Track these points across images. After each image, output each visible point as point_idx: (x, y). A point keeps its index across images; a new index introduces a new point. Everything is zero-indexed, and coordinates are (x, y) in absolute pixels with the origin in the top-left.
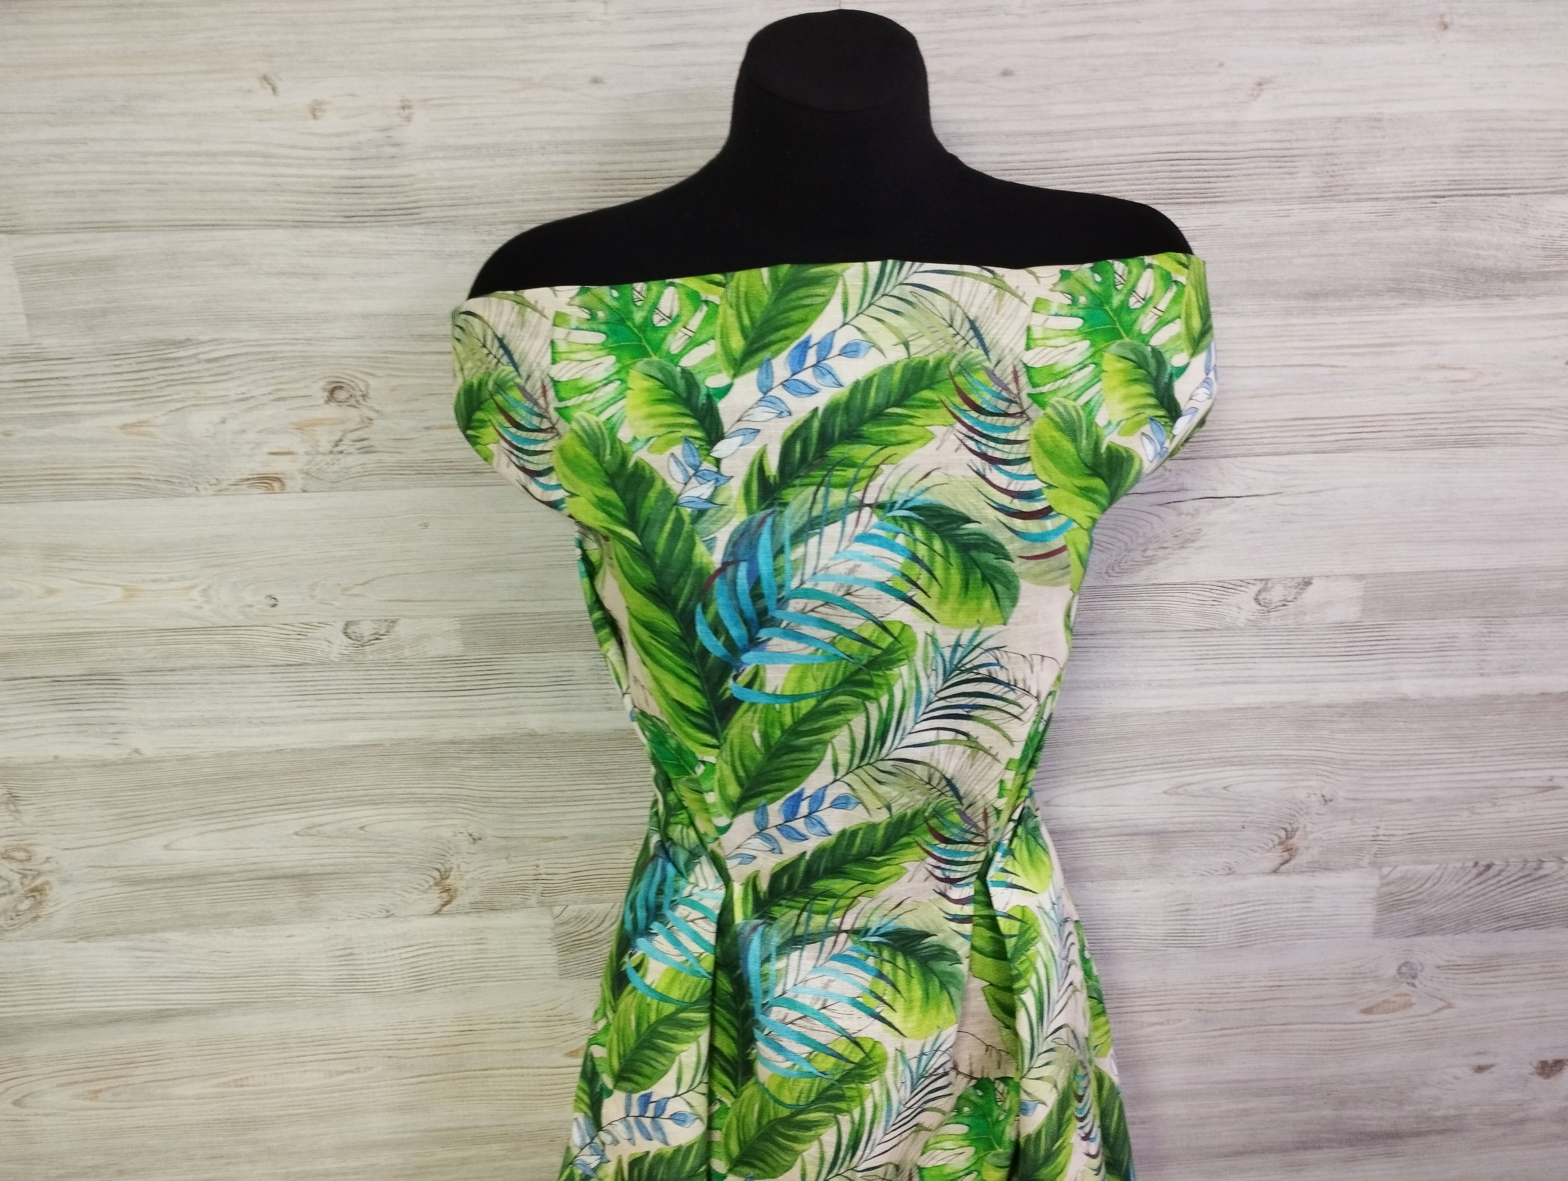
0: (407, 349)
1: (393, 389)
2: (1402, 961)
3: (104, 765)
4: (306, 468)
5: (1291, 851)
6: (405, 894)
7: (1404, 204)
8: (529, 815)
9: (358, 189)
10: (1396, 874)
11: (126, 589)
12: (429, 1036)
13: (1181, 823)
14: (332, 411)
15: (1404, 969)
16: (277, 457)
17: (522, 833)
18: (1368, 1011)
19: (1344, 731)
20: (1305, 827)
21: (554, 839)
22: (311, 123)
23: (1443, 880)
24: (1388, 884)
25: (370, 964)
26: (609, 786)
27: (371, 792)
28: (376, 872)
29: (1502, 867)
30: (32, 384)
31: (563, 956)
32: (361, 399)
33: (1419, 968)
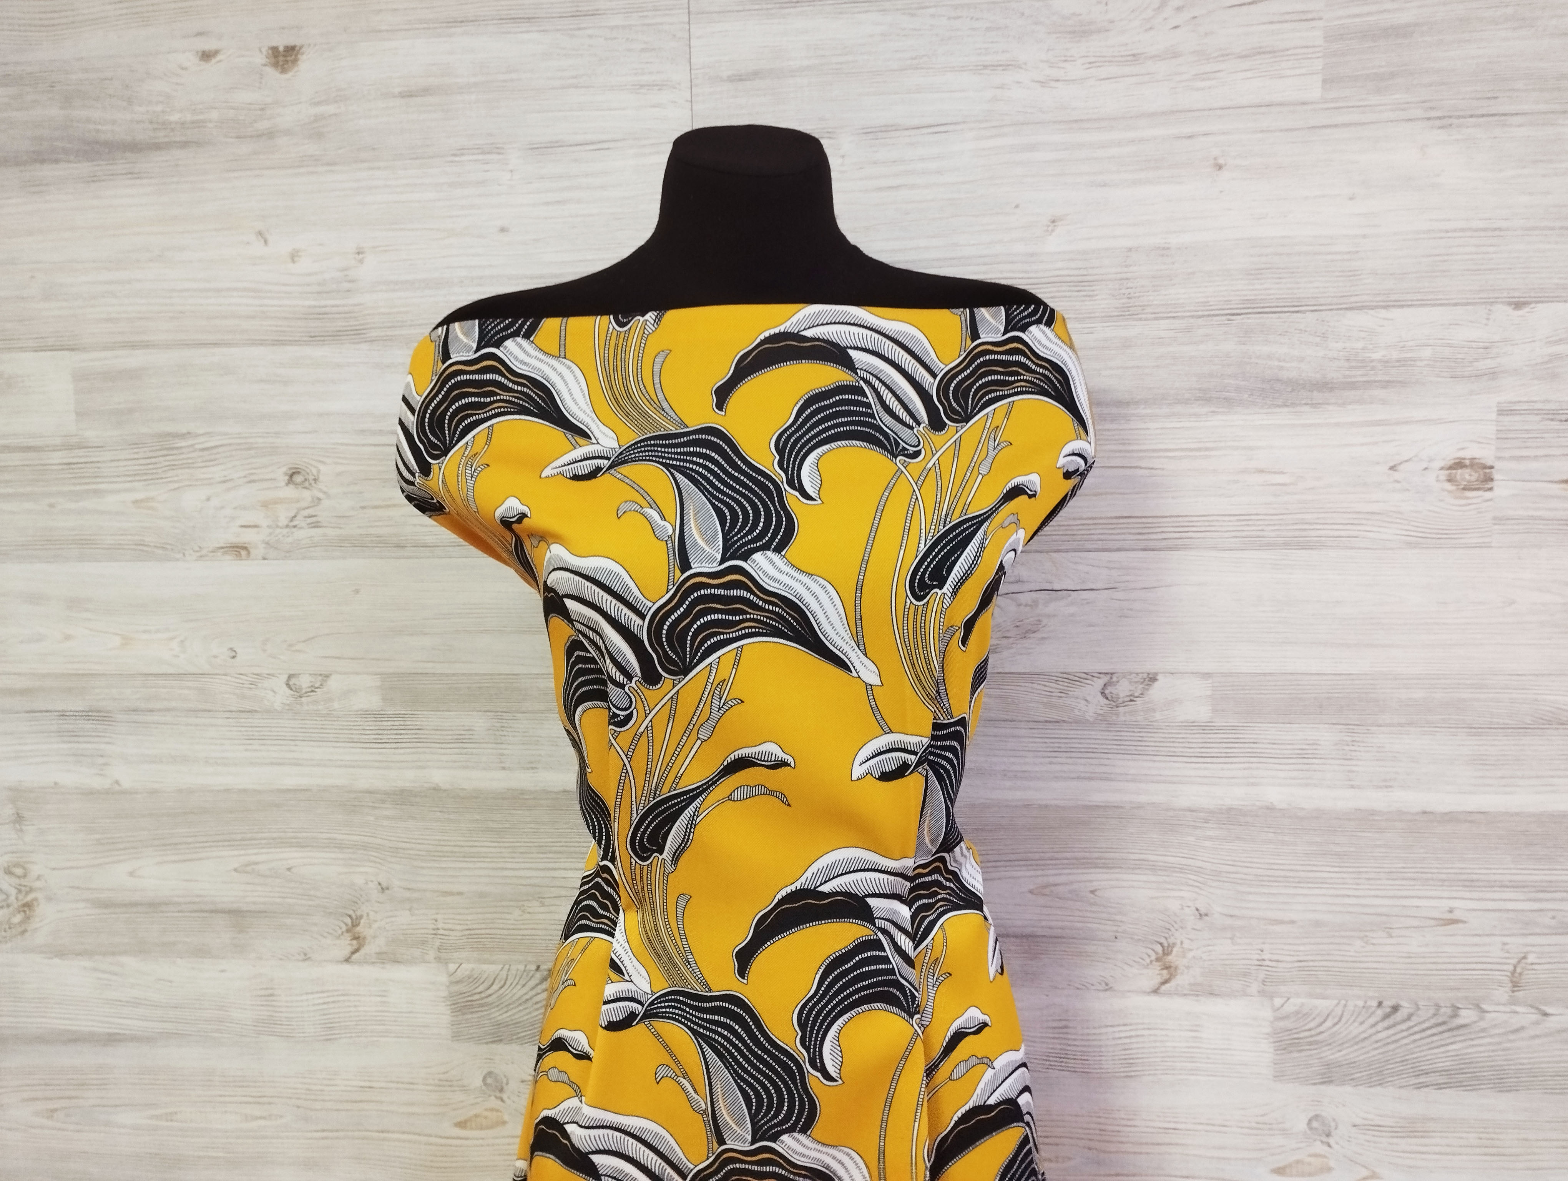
0: (352, 442)
1: (339, 474)
2: (1312, 1114)
4: (267, 539)
5: (1170, 971)
6: (321, 938)
7: (1201, 321)
8: (431, 868)
9: (321, 316)
10: (1289, 1008)
11: (123, 637)
12: (332, 1088)
13: (1050, 928)
14: (290, 492)
15: (1315, 1125)
16: (246, 529)
17: (424, 887)
18: (1279, 1171)
19: (1210, 838)
20: (1182, 943)
21: (451, 894)
22: (291, 266)
23: (1344, 1020)
24: (1283, 1018)
25: (288, 1007)
26: (502, 844)
27: (300, 835)
28: (298, 914)
29: (1411, 1011)
30: (75, 466)
31: (457, 1016)
32: (313, 482)
33: (1333, 1124)
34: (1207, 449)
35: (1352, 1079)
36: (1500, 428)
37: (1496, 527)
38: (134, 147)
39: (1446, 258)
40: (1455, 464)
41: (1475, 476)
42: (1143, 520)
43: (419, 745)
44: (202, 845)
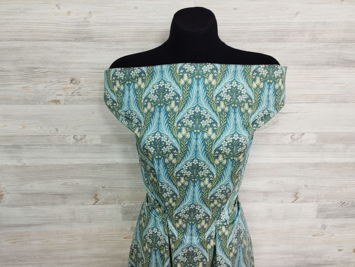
0: (90, 71)
1: (86, 81)
2: (322, 224)
3: (17, 167)
4: (65, 99)
5: (297, 198)
6: (86, 199)
7: (331, 44)
8: (116, 182)
9: (78, 33)
10: (322, 204)
11: (22, 126)
13: (271, 190)
14: (71, 85)
15: (323, 226)
16: (58, 96)
17: (115, 186)
18: (314, 236)
19: (311, 170)
20: (300, 192)
21: (122, 188)
22: (68, 16)
23: (333, 206)
24: (320, 206)
25: (78, 215)
28: (80, 194)
29: (347, 203)
31: (124, 215)
32: (78, 83)
33: (326, 226)
34: (326, 78)
35: (332, 217)
42: (307, 95)
43: (112, 153)
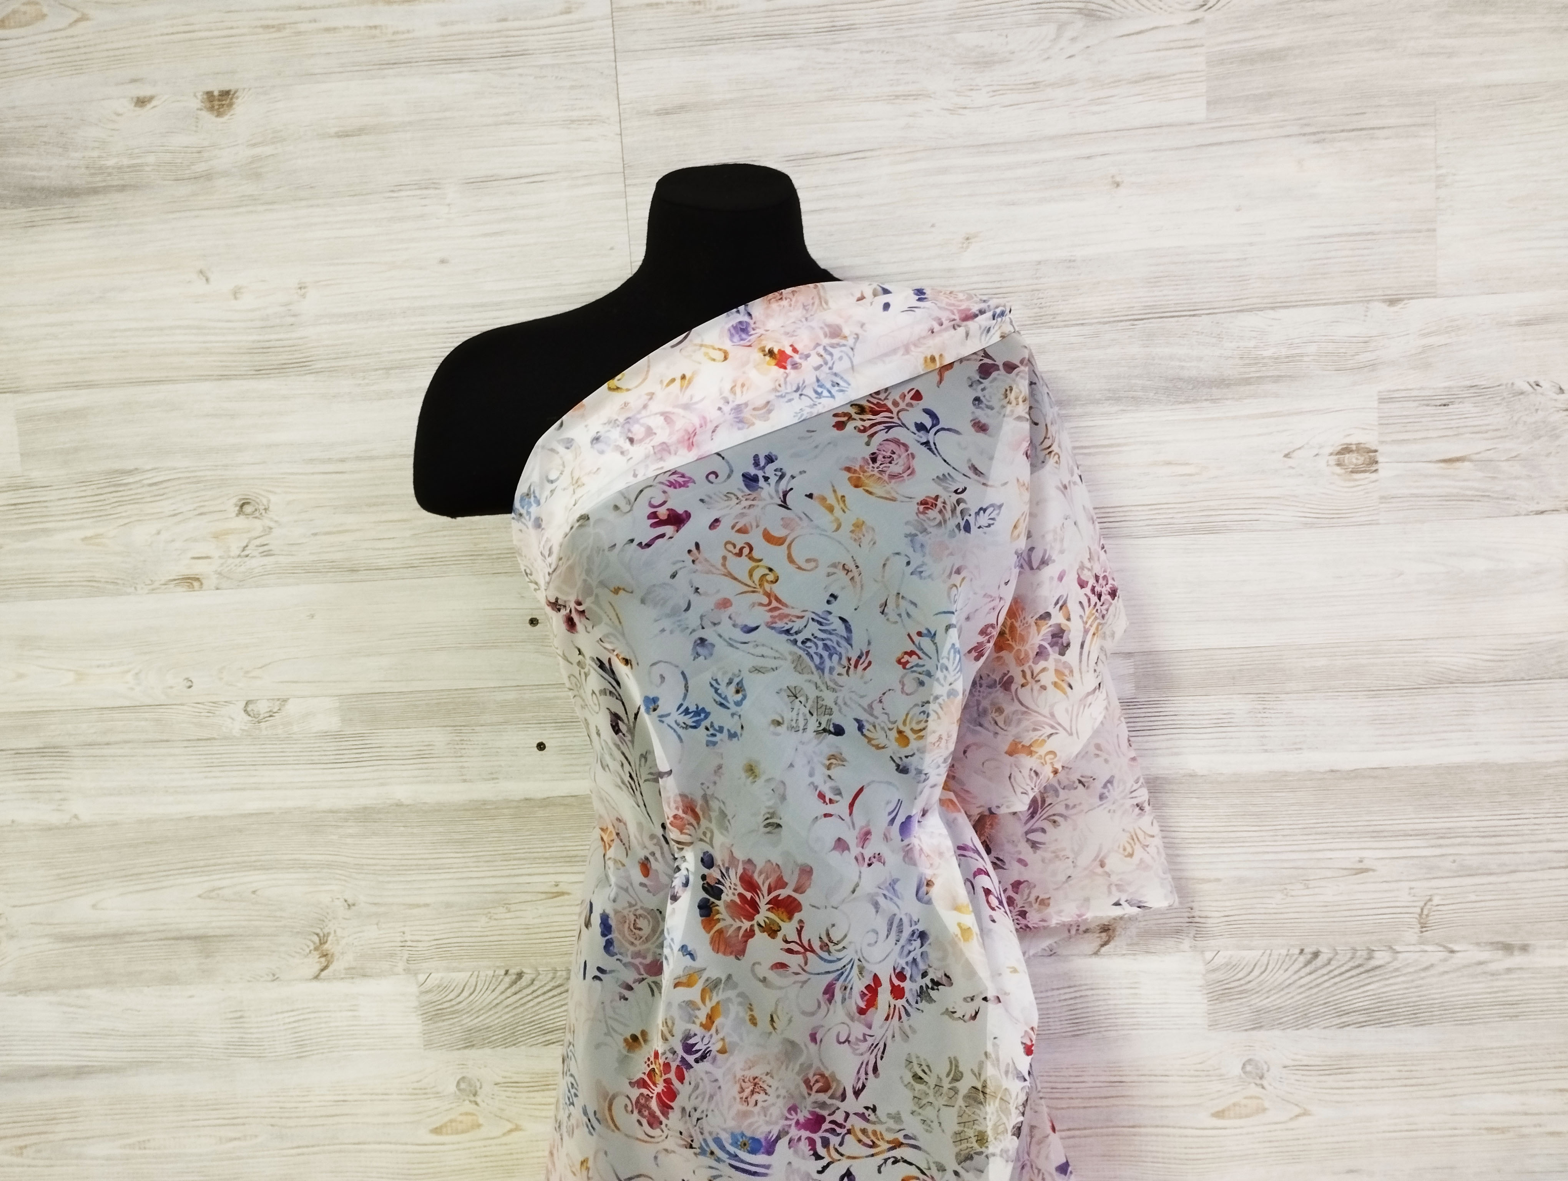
0: (300, 471)
1: (289, 503)
2: (1245, 1059)
3: (48, 829)
4: (219, 570)
5: (1109, 934)
6: (287, 958)
7: (1107, 327)
8: (397, 882)
9: (266, 349)
10: (1219, 960)
11: (76, 673)
12: (307, 1105)
14: (241, 522)
15: (1249, 1068)
16: (198, 561)
17: (390, 900)
18: (1219, 1115)
21: (417, 906)
22: (233, 302)
23: (1270, 968)
24: (1214, 971)
25: (258, 1027)
26: (465, 855)
27: (262, 858)
28: (265, 935)
29: (1330, 956)
30: (21, 506)
31: (428, 1025)
32: (263, 512)
33: (1265, 1067)
34: (1119, 445)
35: (1280, 1024)
36: (1382, 415)
37: (1383, 505)
38: (71, 192)
39: (1325, 261)
40: (1342, 449)
41: (1361, 460)
44: (164, 873)
